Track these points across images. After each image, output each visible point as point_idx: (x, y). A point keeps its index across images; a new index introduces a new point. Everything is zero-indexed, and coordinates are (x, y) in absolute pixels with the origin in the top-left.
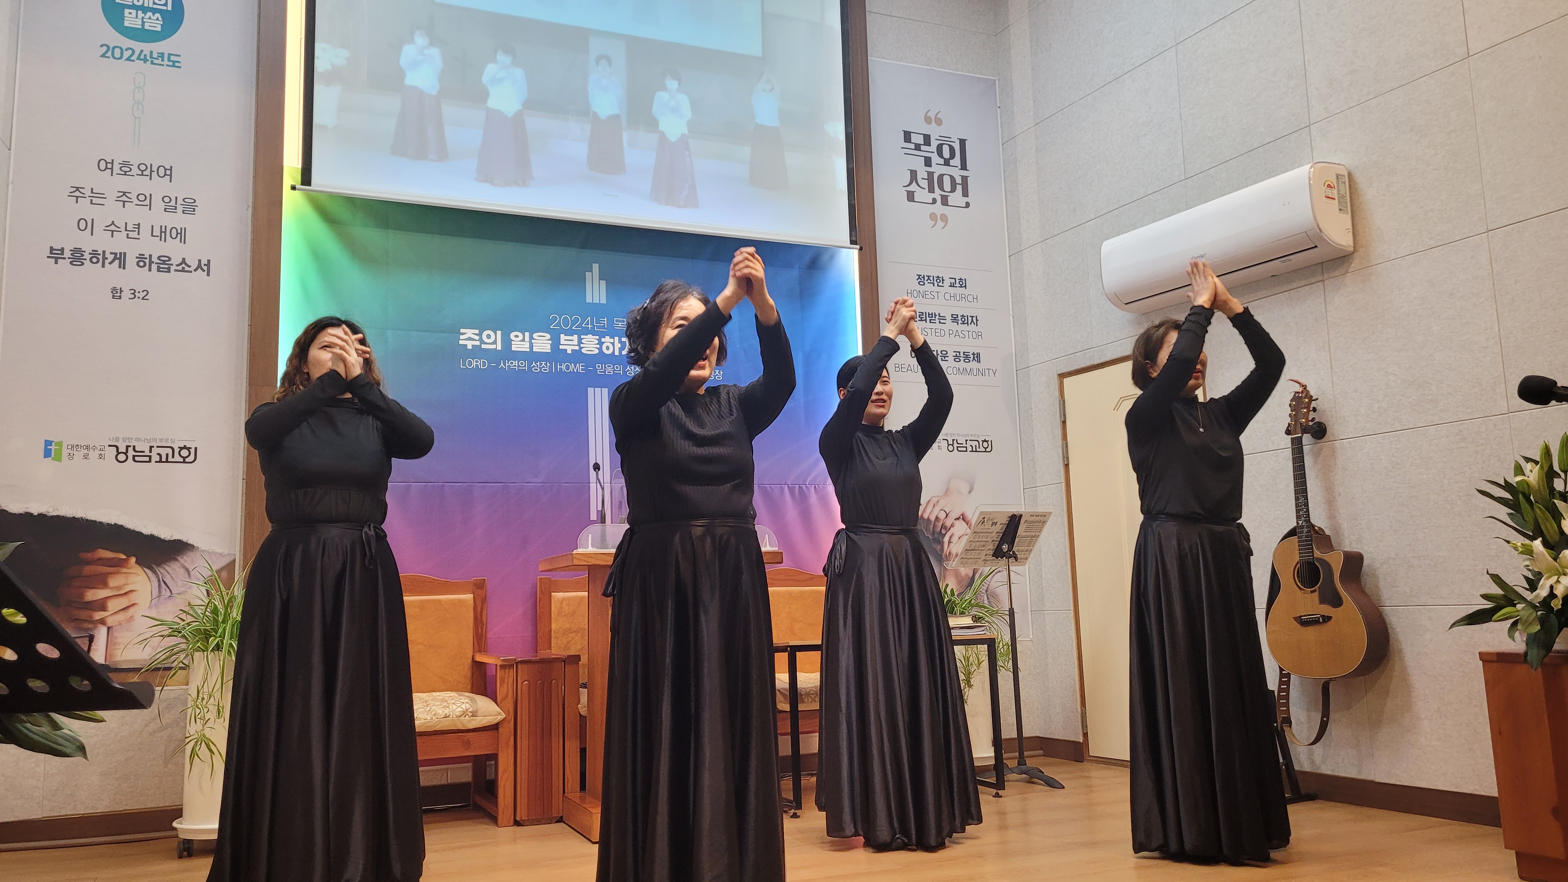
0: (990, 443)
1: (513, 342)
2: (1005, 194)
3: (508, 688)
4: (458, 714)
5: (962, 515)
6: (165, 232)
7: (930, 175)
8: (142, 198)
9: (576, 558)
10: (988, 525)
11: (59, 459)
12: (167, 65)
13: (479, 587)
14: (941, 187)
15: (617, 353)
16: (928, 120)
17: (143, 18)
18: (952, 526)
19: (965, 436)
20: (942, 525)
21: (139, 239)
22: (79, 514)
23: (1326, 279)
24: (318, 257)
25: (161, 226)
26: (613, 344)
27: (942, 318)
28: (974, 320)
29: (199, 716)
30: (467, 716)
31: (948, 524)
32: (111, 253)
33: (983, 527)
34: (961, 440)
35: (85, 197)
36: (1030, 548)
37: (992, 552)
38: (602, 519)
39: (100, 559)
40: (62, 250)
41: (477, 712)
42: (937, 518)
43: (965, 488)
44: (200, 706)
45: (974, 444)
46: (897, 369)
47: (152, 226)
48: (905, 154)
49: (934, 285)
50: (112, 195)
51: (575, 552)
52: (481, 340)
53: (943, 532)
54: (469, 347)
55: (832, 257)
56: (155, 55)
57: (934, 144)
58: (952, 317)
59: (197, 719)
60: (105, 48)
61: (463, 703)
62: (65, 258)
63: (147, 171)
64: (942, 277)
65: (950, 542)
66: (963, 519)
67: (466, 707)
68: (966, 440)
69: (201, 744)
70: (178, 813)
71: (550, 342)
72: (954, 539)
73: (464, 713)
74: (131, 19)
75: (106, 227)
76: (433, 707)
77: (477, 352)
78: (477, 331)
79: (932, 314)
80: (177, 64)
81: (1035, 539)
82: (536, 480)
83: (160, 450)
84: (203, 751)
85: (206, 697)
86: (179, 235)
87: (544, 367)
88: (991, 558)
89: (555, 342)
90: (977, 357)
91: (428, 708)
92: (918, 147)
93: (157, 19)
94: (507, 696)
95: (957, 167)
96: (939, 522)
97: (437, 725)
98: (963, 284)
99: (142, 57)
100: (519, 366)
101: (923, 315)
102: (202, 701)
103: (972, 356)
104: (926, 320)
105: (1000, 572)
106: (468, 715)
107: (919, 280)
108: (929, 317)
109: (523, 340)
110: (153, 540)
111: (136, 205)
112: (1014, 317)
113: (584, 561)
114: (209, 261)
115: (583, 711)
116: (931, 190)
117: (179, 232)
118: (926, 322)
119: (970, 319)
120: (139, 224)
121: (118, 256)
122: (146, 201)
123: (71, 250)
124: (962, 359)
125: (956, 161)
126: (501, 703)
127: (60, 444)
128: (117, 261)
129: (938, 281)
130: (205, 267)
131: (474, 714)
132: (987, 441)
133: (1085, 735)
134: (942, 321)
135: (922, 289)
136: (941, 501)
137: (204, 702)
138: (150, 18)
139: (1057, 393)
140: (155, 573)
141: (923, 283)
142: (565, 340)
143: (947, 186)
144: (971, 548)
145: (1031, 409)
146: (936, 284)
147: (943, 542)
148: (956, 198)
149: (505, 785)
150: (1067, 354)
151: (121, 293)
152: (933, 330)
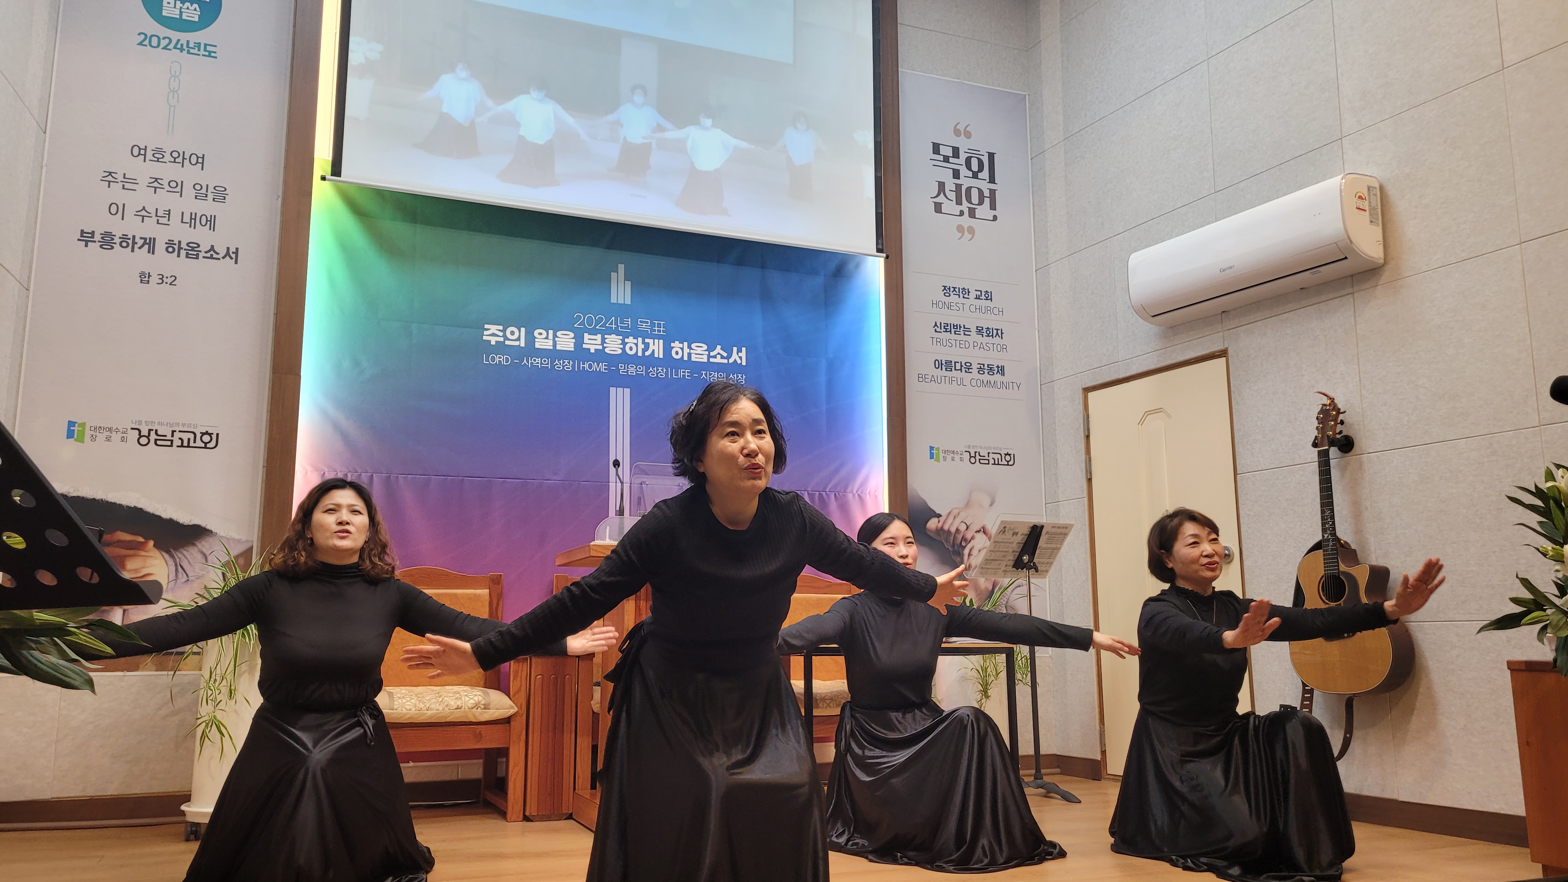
0: (1012, 456)
1: (536, 340)
2: (1033, 209)
3: (521, 682)
4: (470, 706)
5: (983, 528)
6: (195, 219)
7: (958, 187)
8: (173, 184)
9: (592, 549)
10: (1008, 535)
11: (81, 440)
12: (203, 55)
13: (495, 583)
14: (969, 200)
15: (640, 354)
16: (957, 133)
17: (181, 8)
18: (973, 538)
19: (987, 449)
20: (962, 538)
21: (169, 225)
22: (99, 495)
23: (1356, 292)
24: (345, 248)
25: (191, 213)
26: (636, 345)
27: (967, 330)
28: (999, 333)
29: (211, 698)
30: (479, 709)
31: (969, 536)
32: (141, 238)
33: (1003, 536)
34: (984, 453)
35: (117, 182)
36: (1051, 560)
37: (1012, 563)
38: (621, 512)
39: (119, 541)
40: (93, 233)
41: (489, 704)
42: (957, 530)
43: (986, 501)
44: (212, 688)
45: (997, 457)
46: (921, 379)
47: (183, 213)
48: (934, 165)
49: (959, 297)
50: (144, 180)
51: (592, 543)
52: (505, 336)
53: (964, 544)
54: (493, 343)
55: (858, 266)
56: (191, 45)
57: (963, 156)
58: (977, 329)
59: (209, 701)
60: (143, 37)
61: (476, 695)
62: (95, 242)
63: (179, 158)
64: (968, 289)
65: (970, 555)
66: (984, 532)
67: (478, 699)
68: (989, 453)
69: (211, 726)
70: (187, 798)
71: (574, 340)
72: (975, 552)
73: (477, 706)
74: (170, 10)
75: (137, 212)
76: (446, 698)
77: (501, 348)
78: (501, 328)
79: (957, 326)
80: (213, 54)
81: (1056, 551)
82: (556, 477)
83: (183, 435)
84: (214, 733)
85: (218, 679)
86: (209, 223)
87: (568, 365)
88: (1010, 568)
89: (579, 341)
90: (1001, 370)
91: (440, 699)
92: (946, 159)
93: (195, 10)
94: (519, 690)
95: (986, 180)
96: (958, 533)
97: (449, 716)
98: (989, 296)
99: (179, 46)
100: (542, 363)
101: (948, 326)
102: (214, 683)
103: (996, 369)
104: (950, 331)
105: (1020, 586)
106: (480, 707)
107: (945, 291)
108: (954, 328)
109: (547, 338)
110: (171, 524)
111: (167, 191)
112: (1040, 332)
113: (601, 552)
114: (237, 249)
115: (596, 708)
116: (959, 202)
117: (209, 219)
118: (951, 333)
119: (995, 332)
120: (170, 210)
121: (148, 242)
122: (177, 187)
123: (101, 234)
124: (986, 371)
125: (985, 174)
126: (514, 696)
127: (83, 425)
128: (146, 246)
129: (964, 293)
130: (233, 255)
131: (486, 707)
132: (1010, 455)
133: (1104, 753)
134: (966, 333)
135: (947, 300)
136: (962, 514)
137: (217, 684)
138: (188, 8)
139: (1081, 407)
140: (172, 556)
141: (948, 295)
142: (589, 339)
143: (975, 198)
144: (991, 558)
145: (1055, 423)
146: (961, 295)
147: (963, 555)
148: (983, 211)
149: (515, 780)
150: (1092, 368)
151: (149, 278)
152: (958, 342)
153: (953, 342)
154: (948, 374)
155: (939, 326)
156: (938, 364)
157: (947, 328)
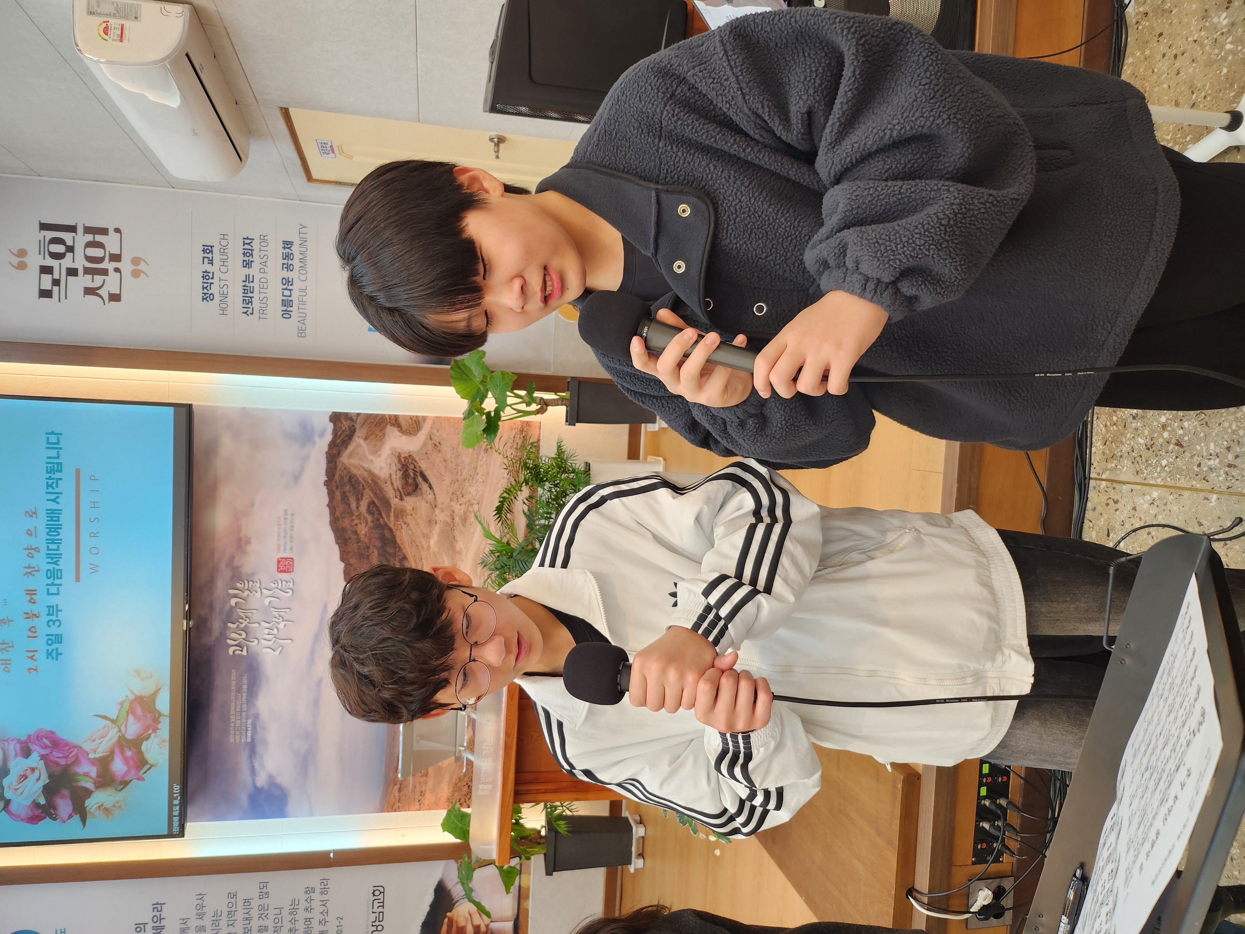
14: (100, 260)
27: (248, 279)
28: (248, 241)
46: (303, 335)
49: (213, 283)
57: (49, 262)
58: (245, 267)
64: (203, 272)
79: (244, 290)
90: (287, 244)
98: (208, 249)
101: (246, 300)
103: (287, 250)
104: (251, 297)
107: (208, 299)
108: (247, 293)
118: (253, 297)
119: (247, 247)
124: (290, 262)
129: (207, 277)
135: (217, 298)
141: (212, 296)
146: (210, 281)
152: (262, 290)
153: (262, 296)
154: (296, 304)
155: (245, 310)
156: (286, 314)
157: (248, 301)
